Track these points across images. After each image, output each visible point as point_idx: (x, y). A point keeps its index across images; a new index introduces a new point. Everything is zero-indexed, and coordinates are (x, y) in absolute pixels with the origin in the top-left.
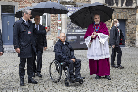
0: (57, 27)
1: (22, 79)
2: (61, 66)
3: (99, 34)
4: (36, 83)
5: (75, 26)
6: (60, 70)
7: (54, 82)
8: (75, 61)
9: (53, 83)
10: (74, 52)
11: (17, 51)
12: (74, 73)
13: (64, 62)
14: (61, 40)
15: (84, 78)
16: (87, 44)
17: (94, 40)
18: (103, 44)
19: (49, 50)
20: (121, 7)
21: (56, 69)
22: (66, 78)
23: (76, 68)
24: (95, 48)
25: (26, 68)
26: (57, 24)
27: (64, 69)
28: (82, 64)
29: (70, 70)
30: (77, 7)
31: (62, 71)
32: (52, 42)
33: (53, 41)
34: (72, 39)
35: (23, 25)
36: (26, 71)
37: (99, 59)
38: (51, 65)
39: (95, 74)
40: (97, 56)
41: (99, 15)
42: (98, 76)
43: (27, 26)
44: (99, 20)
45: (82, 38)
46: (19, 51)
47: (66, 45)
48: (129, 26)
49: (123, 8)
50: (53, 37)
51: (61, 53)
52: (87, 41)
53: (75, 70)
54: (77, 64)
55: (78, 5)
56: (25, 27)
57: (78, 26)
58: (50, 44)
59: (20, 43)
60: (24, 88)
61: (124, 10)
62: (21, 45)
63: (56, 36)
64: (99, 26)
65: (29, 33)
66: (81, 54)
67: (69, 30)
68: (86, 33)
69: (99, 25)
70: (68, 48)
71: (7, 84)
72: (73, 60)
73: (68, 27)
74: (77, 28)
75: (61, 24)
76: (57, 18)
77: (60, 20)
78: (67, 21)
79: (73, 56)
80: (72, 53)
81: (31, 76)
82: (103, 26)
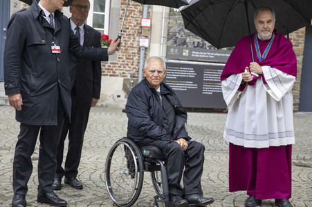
0: (137, 38)
2: (144, 157)
3: (266, 70)
4: (63, 205)
5: (193, 39)
6: (138, 170)
8: (186, 147)
10: (186, 118)
11: (12, 104)
12: (182, 183)
14: (149, 79)
15: (211, 202)
16: (229, 97)
17: (249, 87)
18: (278, 103)
19: (106, 106)
21: (128, 167)
22: (156, 198)
23: (190, 169)
24: (251, 113)
25: (36, 154)
26: (138, 28)
27: (153, 168)
28: (208, 156)
29: (169, 173)
31: (145, 173)
32: (120, 81)
33: (122, 78)
34: (180, 79)
35: (39, 26)
36: (35, 164)
37: (259, 147)
38: (111, 154)
39: (246, 192)
40: (255, 135)
41: (271, 10)
42: (252, 198)
43: (50, 29)
44: (271, 26)
45: (208, 75)
46: (20, 103)
47: (165, 95)
50: (122, 68)
51: (147, 120)
52: (228, 89)
53: (185, 175)
54: (193, 158)
56: (44, 32)
57: (200, 40)
58: (112, 87)
59: (25, 78)
62: (27, 84)
63: (132, 64)
64: (269, 46)
65: (55, 50)
66: (205, 125)
67: (172, 50)
69: (268, 41)
70: (167, 105)
72: (182, 142)
73: (171, 41)
74: (198, 47)
75: (150, 29)
76: (140, 11)
77: (148, 18)
78: (169, 23)
79: (182, 132)
80: (180, 120)
81: (50, 183)
82: (280, 47)
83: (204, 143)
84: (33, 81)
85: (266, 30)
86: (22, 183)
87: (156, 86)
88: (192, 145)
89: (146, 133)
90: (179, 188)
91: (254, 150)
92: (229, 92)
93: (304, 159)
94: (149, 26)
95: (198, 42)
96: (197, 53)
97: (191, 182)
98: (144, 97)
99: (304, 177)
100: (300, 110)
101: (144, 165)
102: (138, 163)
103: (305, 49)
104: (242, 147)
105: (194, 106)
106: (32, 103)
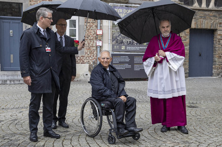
0: (95, 41)
1: (34, 130)
2: (102, 108)
3: (168, 54)
4: (58, 137)
5: (127, 40)
6: (99, 115)
7: (89, 136)
8: (125, 101)
9: (88, 138)
11: (26, 82)
12: (124, 121)
13: (108, 102)
14: (102, 63)
15: (141, 130)
16: (148, 71)
17: (159, 65)
18: (176, 72)
19: (80, 81)
20: (207, 9)
21: (94, 113)
22: (110, 130)
23: (128, 113)
24: (161, 79)
25: (41, 110)
26: (95, 35)
27: (108, 114)
28: (138, 105)
29: (117, 115)
30: (131, 6)
31: (103, 116)
32: (87, 66)
33: (88, 64)
34: (120, 63)
35: (38, 37)
36: (41, 115)
37: (167, 98)
38: (83, 107)
40: (164, 91)
41: (168, 20)
42: (165, 127)
43: (44, 38)
44: (169, 29)
45: (137, 60)
46: (30, 81)
47: (112, 72)
48: (219, 42)
49: (211, 11)
50: (88, 58)
51: (103, 86)
52: (147, 66)
53: (126, 116)
54: (130, 106)
55: (132, 4)
57: (131, 40)
58: (83, 70)
59: (32, 67)
60: (36, 145)
61: (211, 14)
63: (93, 56)
64: (169, 41)
65: (48, 50)
66: (136, 88)
67: (115, 47)
68: (145, 52)
70: (114, 77)
71: (7, 138)
72: (123, 98)
73: (114, 42)
74: (130, 44)
75: (102, 35)
76: (96, 26)
77: (100, 30)
78: (113, 32)
79: (123, 92)
80: (121, 86)
81: (50, 125)
82: (175, 40)
83: (136, 98)
84: (36, 68)
85: (166, 31)
86: (34, 126)
87: (106, 67)
88: (129, 99)
89: (102, 94)
90: (123, 124)
91: (164, 100)
92: (148, 68)
93: (193, 103)
95: (130, 42)
96: (130, 47)
97: (129, 120)
98: (100, 74)
99: (193, 113)
100: (189, 76)
101: (102, 112)
102: (99, 111)
103: (190, 42)
104: (157, 99)
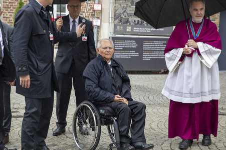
2: (101, 115)
5: (135, 18)
6: (97, 124)
13: (108, 108)
16: (171, 66)
22: (111, 145)
23: (135, 123)
26: (91, 11)
27: (108, 122)
29: (120, 126)
34: (125, 49)
37: (194, 102)
40: (191, 94)
41: (202, 1)
44: (203, 13)
56: (44, 24)
57: (139, 19)
66: (145, 85)
67: (118, 27)
69: (200, 24)
73: (117, 21)
74: (137, 24)
75: (101, 12)
77: (99, 4)
78: (115, 7)
79: (127, 94)
85: (199, 15)
90: (128, 138)
92: (171, 62)
94: (100, 9)
95: (138, 21)
96: (138, 29)
97: (136, 133)
101: (101, 121)
102: (96, 119)
104: (181, 103)
105: (137, 70)
106: (39, 81)
